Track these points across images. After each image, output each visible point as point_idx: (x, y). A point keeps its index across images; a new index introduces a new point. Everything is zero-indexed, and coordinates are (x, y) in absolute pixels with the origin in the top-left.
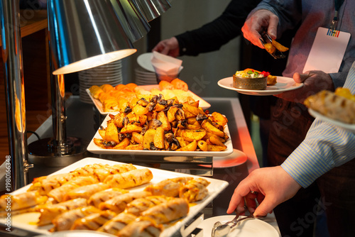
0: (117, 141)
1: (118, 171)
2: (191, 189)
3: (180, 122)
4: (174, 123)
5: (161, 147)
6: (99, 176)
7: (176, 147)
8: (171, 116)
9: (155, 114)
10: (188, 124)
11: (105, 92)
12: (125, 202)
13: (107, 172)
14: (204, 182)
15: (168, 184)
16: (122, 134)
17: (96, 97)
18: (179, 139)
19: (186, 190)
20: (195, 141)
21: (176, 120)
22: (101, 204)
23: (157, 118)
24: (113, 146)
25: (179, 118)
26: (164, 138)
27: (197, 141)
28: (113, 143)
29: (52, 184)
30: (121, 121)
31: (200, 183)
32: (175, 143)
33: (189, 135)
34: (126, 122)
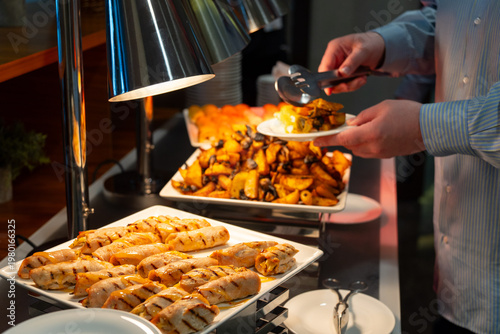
0: (200, 185)
1: (186, 227)
2: (269, 258)
3: (281, 165)
4: (273, 166)
5: (253, 196)
6: (162, 232)
7: (272, 198)
8: (271, 156)
9: (250, 153)
10: (293, 167)
11: (206, 115)
12: (182, 271)
13: (170, 229)
14: (289, 250)
15: (243, 249)
16: (207, 176)
17: (194, 121)
18: (278, 186)
19: (264, 259)
20: (296, 192)
21: (277, 161)
22: (152, 272)
23: (253, 157)
24: (192, 192)
25: (282, 158)
26: (259, 185)
27: (300, 192)
28: (193, 187)
29: (100, 240)
30: (207, 160)
31: (283, 251)
32: (272, 192)
33: (291, 182)
34: (212, 161)
